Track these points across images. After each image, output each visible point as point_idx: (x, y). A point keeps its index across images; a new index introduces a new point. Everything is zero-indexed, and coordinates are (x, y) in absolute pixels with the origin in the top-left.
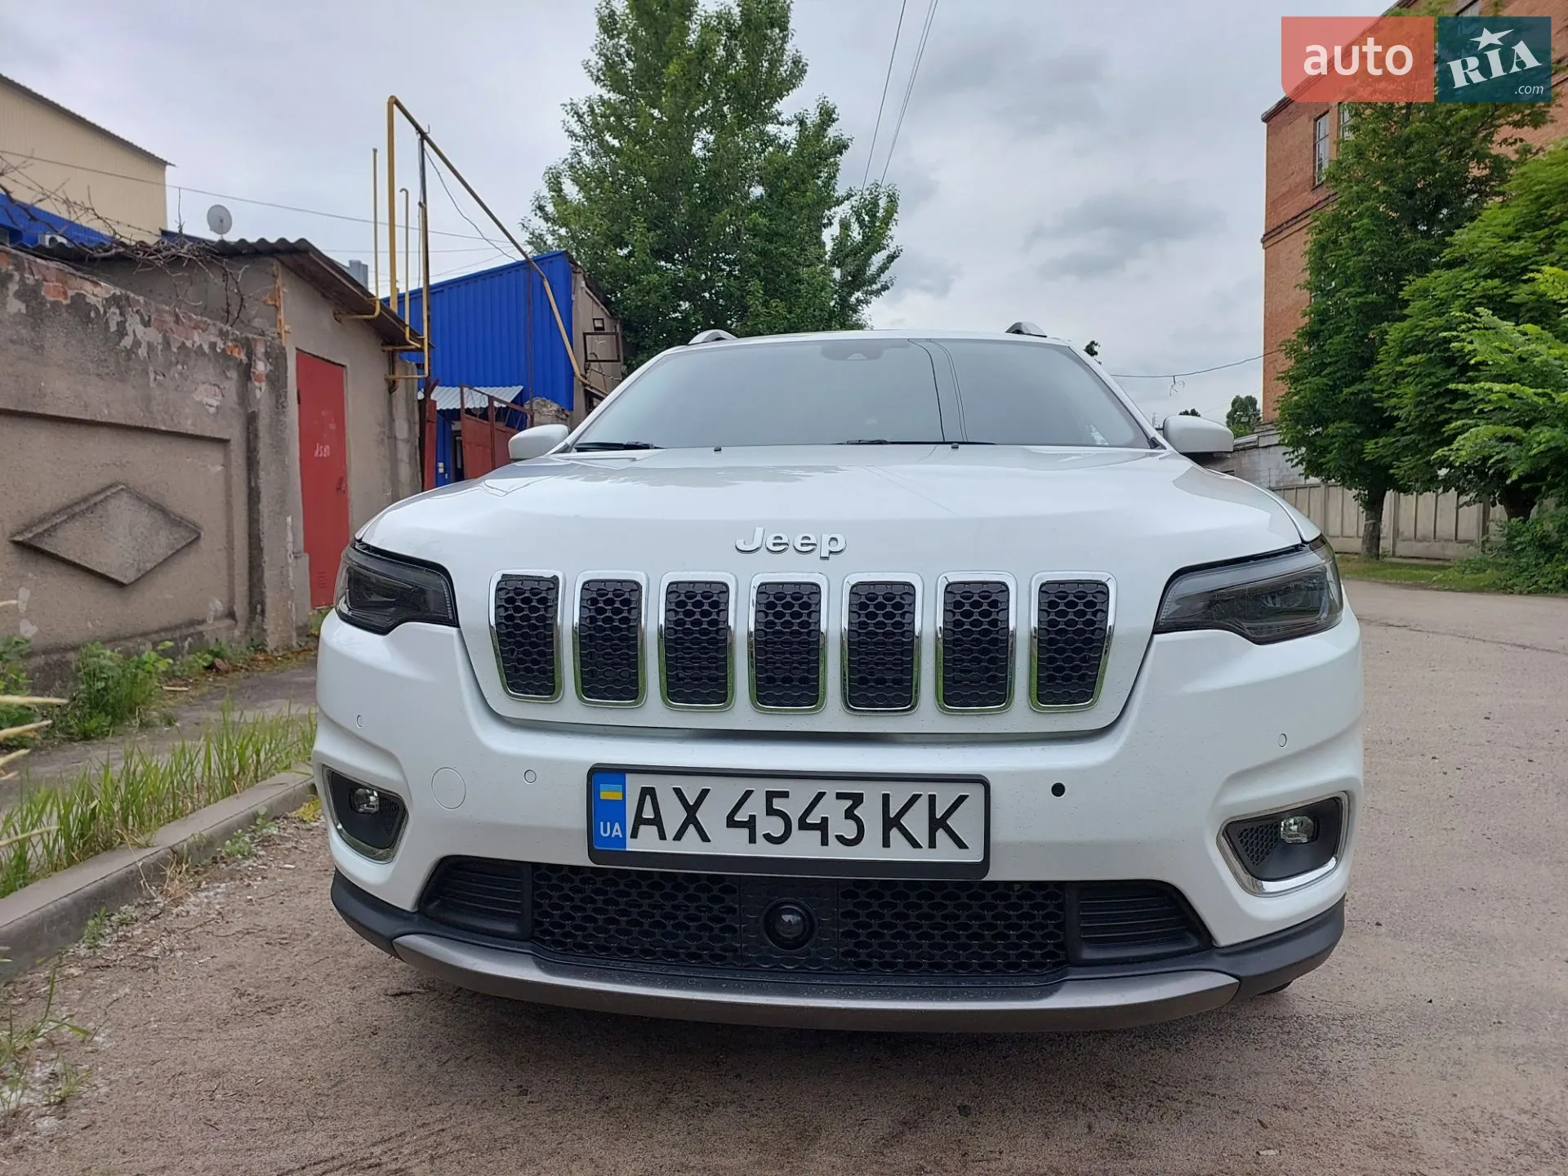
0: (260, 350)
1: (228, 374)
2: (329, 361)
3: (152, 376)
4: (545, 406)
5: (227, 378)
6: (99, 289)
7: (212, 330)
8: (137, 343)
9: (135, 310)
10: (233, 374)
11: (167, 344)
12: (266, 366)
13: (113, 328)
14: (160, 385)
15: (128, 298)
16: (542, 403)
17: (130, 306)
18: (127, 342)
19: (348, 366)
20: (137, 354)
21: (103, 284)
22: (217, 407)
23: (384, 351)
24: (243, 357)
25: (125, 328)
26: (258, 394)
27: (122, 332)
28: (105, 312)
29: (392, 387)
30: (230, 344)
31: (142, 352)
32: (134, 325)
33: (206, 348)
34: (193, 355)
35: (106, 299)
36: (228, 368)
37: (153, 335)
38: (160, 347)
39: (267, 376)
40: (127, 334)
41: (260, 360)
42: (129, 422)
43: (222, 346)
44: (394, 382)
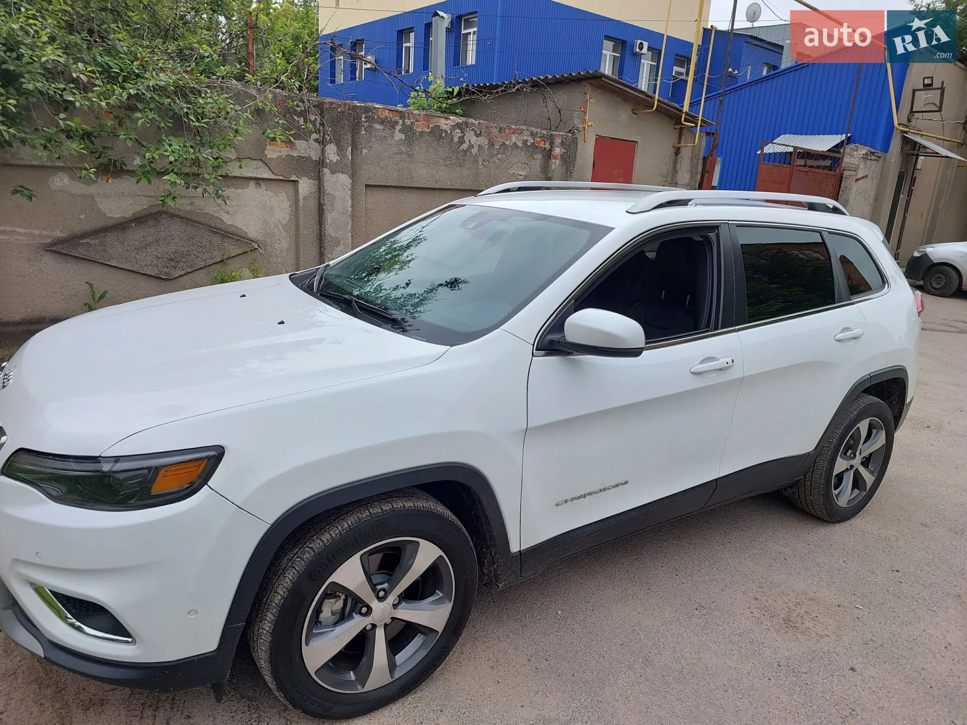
0: (558, 141)
1: (536, 157)
2: (624, 140)
3: (481, 163)
4: (857, 150)
5: (534, 159)
6: (449, 121)
7: (526, 133)
8: (471, 146)
9: (471, 129)
10: (539, 156)
11: (491, 144)
12: (561, 150)
13: (456, 140)
14: (485, 166)
15: (466, 123)
16: (855, 148)
17: (467, 127)
18: (465, 146)
19: (639, 141)
20: (471, 152)
21: (451, 118)
22: (525, 175)
23: (675, 128)
24: (547, 146)
25: (463, 139)
26: (553, 167)
27: (462, 141)
28: (451, 133)
29: (677, 151)
30: (538, 139)
31: (475, 151)
32: (470, 137)
33: (520, 144)
34: (510, 149)
35: (452, 126)
36: (536, 153)
37: (483, 141)
38: (486, 147)
39: (562, 156)
40: (464, 143)
41: (557, 147)
42: (463, 188)
43: (532, 141)
44: (679, 148)
